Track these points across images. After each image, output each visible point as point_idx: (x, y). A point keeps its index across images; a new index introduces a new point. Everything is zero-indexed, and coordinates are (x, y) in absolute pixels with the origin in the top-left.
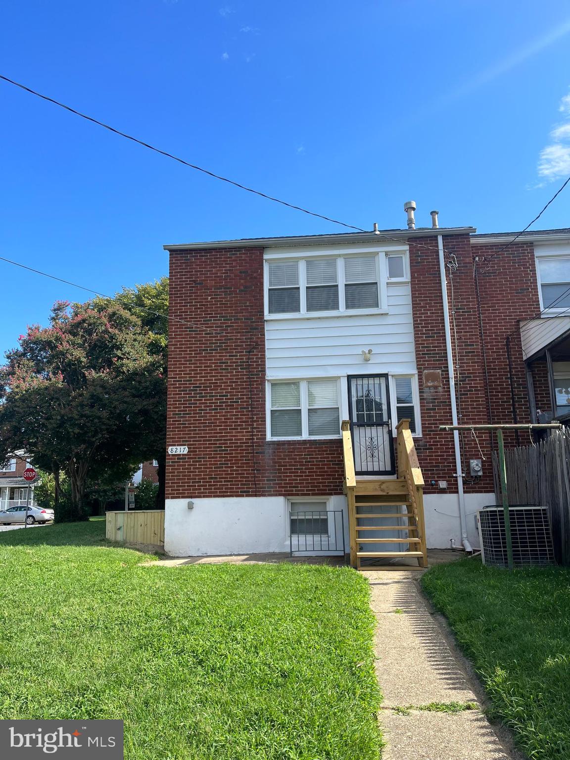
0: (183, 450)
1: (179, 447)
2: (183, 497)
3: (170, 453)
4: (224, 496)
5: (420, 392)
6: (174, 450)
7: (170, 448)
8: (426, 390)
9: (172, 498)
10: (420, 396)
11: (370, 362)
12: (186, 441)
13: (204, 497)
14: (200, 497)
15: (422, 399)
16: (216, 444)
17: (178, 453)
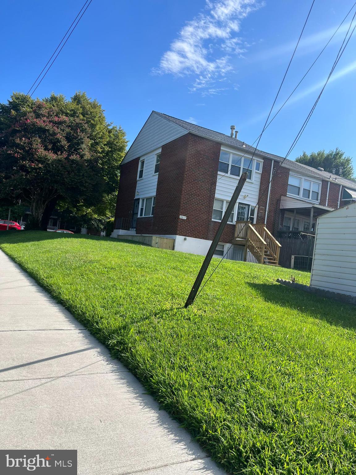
0: (184, 218)
1: (183, 216)
2: (183, 236)
3: (180, 218)
4: (196, 238)
5: (257, 214)
6: (182, 217)
7: (181, 216)
8: (259, 213)
9: (179, 235)
10: (257, 215)
11: (246, 199)
12: (186, 215)
13: (190, 237)
14: (188, 236)
15: (258, 216)
16: (196, 218)
17: (183, 218)
